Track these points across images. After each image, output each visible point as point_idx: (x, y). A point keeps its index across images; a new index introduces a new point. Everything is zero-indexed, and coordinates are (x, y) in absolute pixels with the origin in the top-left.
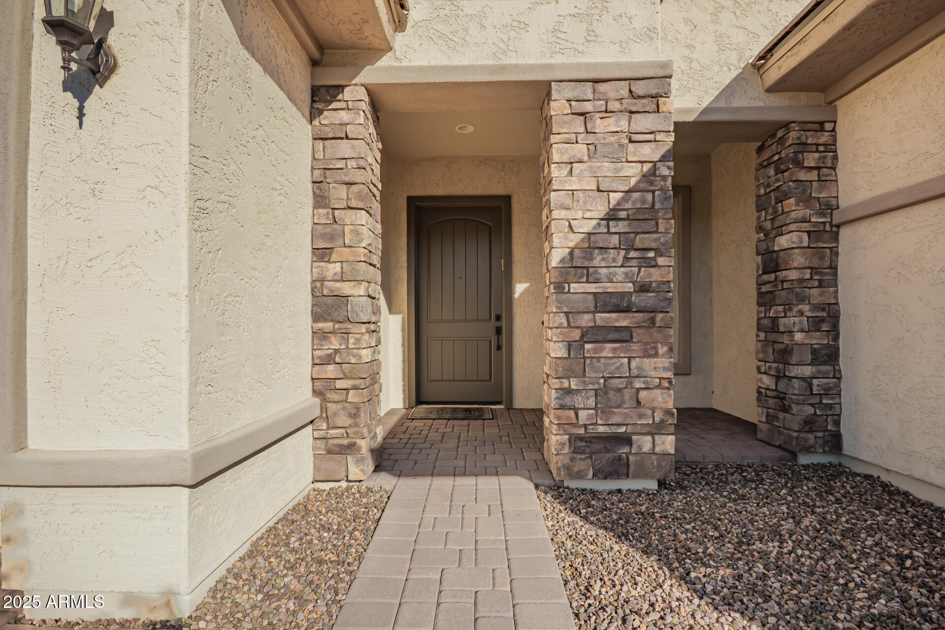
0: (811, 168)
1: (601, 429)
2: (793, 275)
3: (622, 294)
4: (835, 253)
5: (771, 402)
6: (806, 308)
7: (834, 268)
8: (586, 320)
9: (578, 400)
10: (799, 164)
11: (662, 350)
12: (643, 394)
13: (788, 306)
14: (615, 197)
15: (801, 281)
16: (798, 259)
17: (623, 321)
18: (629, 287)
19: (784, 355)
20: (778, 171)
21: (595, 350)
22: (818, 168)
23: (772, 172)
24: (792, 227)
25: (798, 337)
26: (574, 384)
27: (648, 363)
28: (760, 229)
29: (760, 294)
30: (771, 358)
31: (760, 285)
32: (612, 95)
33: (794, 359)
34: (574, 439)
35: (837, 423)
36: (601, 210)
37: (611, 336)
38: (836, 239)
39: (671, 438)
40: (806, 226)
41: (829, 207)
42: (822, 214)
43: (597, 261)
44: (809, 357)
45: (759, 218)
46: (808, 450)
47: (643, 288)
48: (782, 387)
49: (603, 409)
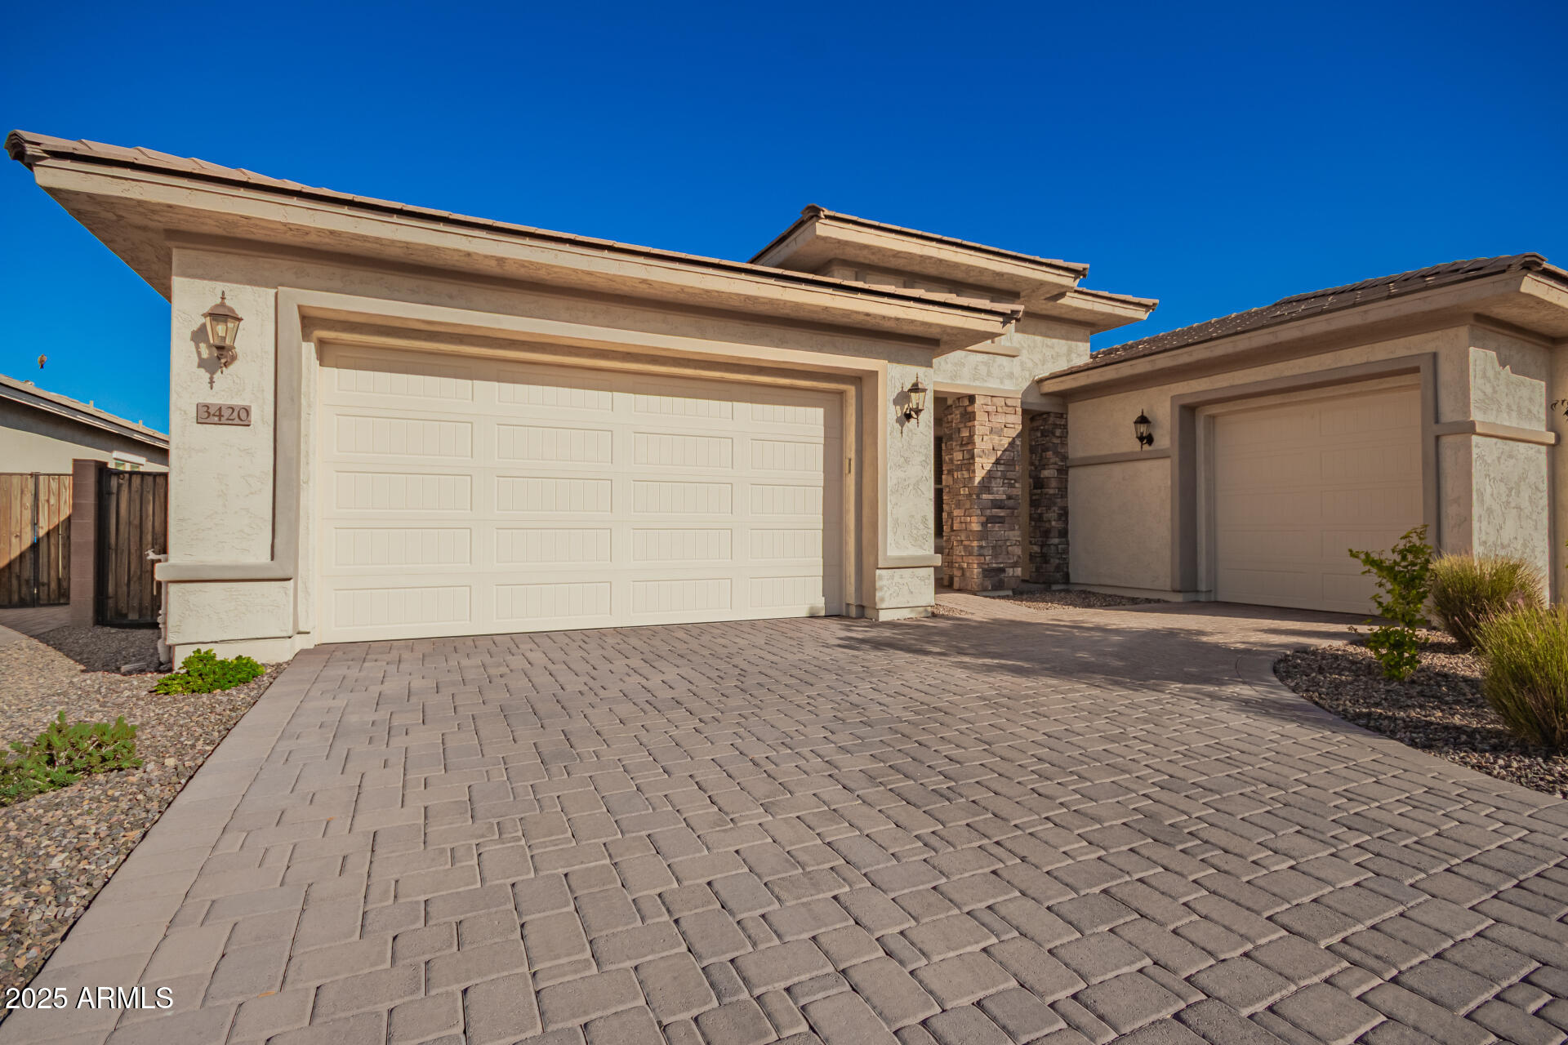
0: (1058, 437)
1: (994, 565)
2: (1051, 491)
3: (1001, 500)
4: (1067, 481)
5: (1038, 559)
6: (1056, 509)
7: (1066, 488)
8: (988, 512)
9: (985, 552)
10: (1053, 434)
11: (1017, 527)
12: (1010, 548)
13: (1049, 508)
14: (999, 453)
15: (1054, 494)
16: (1054, 483)
17: (1001, 513)
18: (1004, 497)
19: (1046, 534)
20: (1042, 435)
21: (993, 527)
22: (1061, 437)
23: (1039, 435)
24: (1051, 466)
25: (1053, 523)
26: (984, 543)
27: (1011, 533)
28: (1032, 464)
29: (1031, 500)
30: (1038, 534)
31: (1031, 495)
32: (998, 404)
33: (1052, 535)
34: (984, 570)
35: (1068, 568)
36: (993, 460)
37: (998, 520)
38: (1067, 474)
39: (1020, 569)
40: (1056, 467)
41: (1064, 458)
42: (1062, 461)
43: (993, 485)
44: (1057, 535)
45: (1031, 458)
46: (1056, 582)
47: (1009, 498)
48: (1045, 550)
49: (995, 556)
